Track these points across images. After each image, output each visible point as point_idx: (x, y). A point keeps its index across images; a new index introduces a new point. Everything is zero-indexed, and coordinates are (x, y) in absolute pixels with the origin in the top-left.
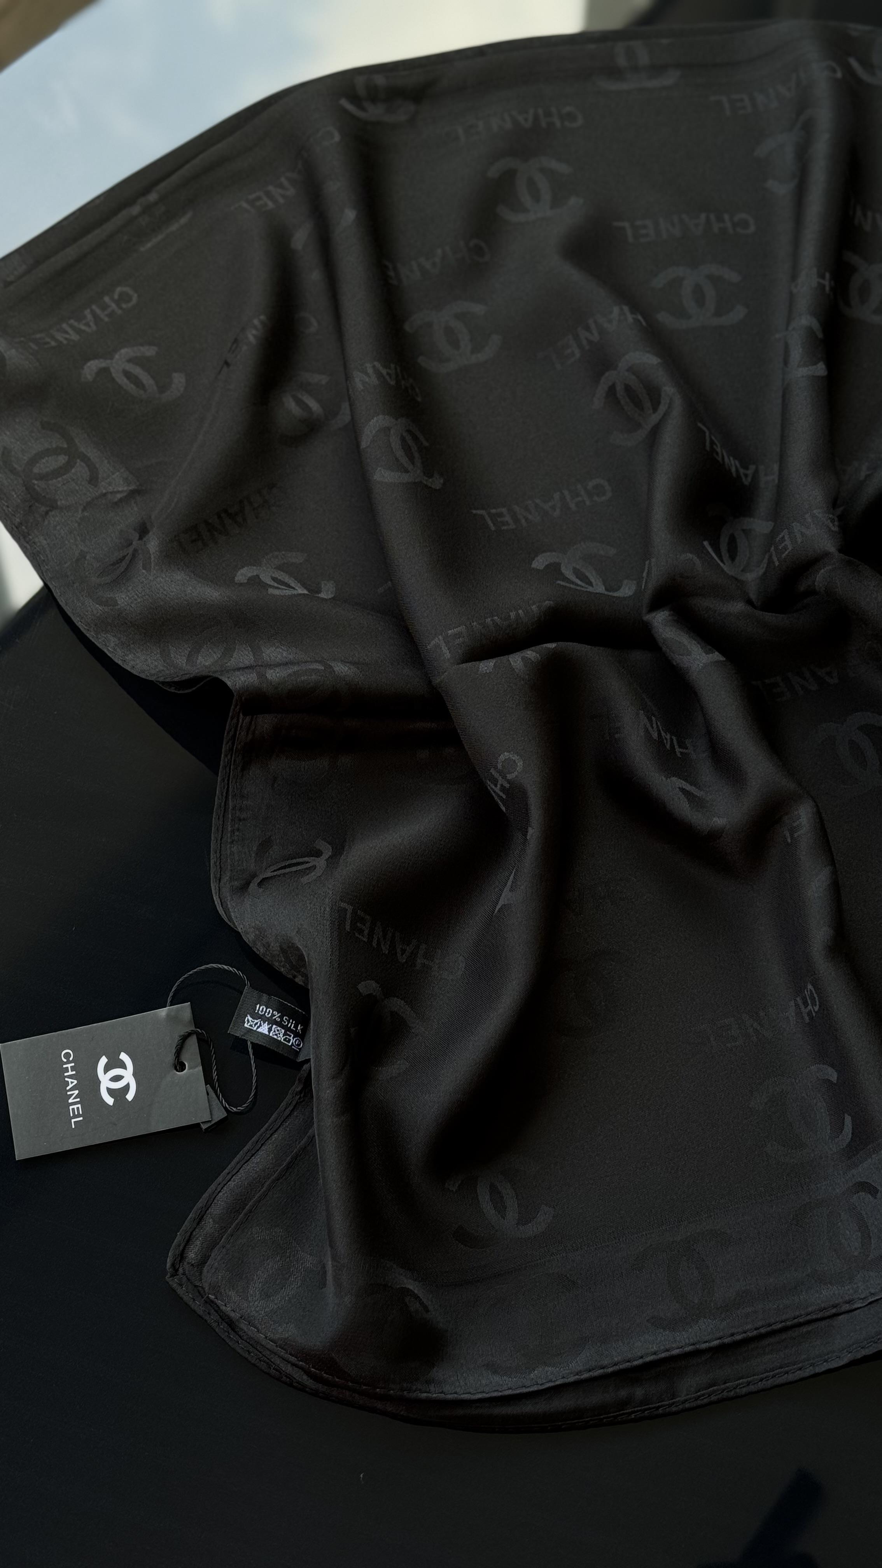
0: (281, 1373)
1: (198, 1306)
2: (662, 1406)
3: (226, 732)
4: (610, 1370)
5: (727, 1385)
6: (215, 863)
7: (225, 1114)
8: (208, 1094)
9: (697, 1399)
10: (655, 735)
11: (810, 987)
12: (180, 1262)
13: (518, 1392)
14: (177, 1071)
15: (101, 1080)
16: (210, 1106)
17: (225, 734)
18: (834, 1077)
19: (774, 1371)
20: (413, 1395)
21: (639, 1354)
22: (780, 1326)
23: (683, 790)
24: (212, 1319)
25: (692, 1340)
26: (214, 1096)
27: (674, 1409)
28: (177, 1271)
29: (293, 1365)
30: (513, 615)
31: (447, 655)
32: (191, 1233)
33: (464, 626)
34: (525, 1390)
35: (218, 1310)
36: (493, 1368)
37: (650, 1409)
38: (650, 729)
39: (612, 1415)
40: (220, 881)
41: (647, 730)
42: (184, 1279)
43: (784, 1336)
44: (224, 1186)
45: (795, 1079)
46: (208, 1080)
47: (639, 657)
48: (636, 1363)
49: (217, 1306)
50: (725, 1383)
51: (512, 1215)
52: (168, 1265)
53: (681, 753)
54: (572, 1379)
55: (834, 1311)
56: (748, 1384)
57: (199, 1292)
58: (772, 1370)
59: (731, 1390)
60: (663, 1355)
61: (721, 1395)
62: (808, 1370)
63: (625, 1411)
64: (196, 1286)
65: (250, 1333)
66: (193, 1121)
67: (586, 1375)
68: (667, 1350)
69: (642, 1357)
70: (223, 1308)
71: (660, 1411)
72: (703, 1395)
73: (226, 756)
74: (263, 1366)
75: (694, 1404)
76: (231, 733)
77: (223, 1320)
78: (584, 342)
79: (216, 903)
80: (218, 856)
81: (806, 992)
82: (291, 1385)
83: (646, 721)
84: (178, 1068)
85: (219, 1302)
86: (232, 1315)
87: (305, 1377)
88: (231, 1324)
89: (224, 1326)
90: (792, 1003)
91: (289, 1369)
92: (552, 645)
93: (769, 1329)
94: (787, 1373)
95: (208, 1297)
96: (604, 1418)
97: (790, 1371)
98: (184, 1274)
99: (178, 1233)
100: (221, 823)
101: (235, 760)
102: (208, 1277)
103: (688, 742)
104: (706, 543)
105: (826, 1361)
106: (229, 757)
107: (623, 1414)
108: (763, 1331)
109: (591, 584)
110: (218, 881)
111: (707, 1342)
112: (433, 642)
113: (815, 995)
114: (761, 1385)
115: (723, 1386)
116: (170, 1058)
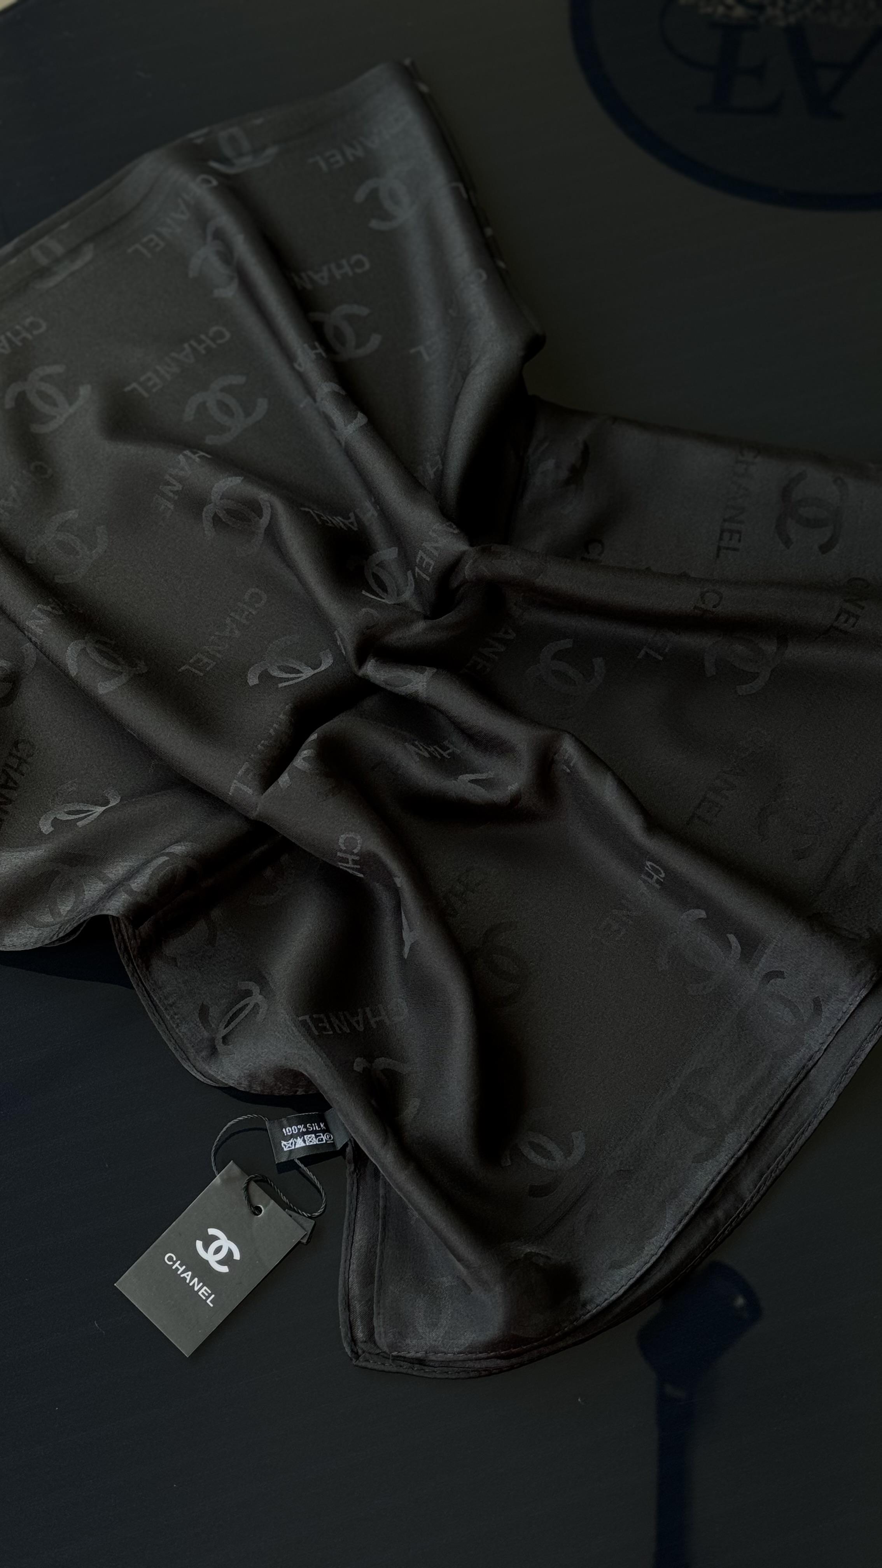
0: (479, 1371)
1: (389, 1366)
2: (740, 1213)
3: (118, 949)
4: (693, 1212)
5: (771, 1168)
6: (175, 1048)
7: (313, 1222)
8: (291, 1216)
9: (758, 1192)
10: (427, 755)
11: (648, 863)
12: (355, 1345)
13: (644, 1269)
14: (258, 1215)
15: (207, 1259)
16: (298, 1223)
17: (119, 951)
18: (703, 914)
19: (794, 1138)
20: (580, 1321)
21: (703, 1188)
22: (777, 1106)
23: (472, 781)
24: (405, 1368)
25: (730, 1155)
26: (297, 1215)
27: (748, 1209)
28: (357, 1353)
29: (488, 1358)
30: (271, 731)
31: (250, 791)
32: (349, 1319)
33: (247, 763)
34: (648, 1265)
35: (404, 1359)
36: (617, 1265)
37: (734, 1220)
38: (420, 752)
39: (713, 1241)
40: (189, 1059)
41: (417, 754)
42: (367, 1355)
43: (784, 1110)
44: (349, 1272)
45: (676, 932)
46: (283, 1206)
47: (370, 703)
48: (705, 1196)
49: (402, 1357)
50: (769, 1168)
51: (558, 1155)
52: (349, 1353)
53: (449, 754)
54: (672, 1237)
55: (805, 1071)
56: (783, 1158)
57: (385, 1356)
58: (792, 1138)
59: (776, 1170)
60: (719, 1178)
61: (771, 1179)
62: (814, 1122)
63: (720, 1233)
64: (378, 1354)
65: (440, 1359)
66: (295, 1242)
67: (680, 1228)
68: (719, 1173)
69: (706, 1189)
70: (408, 1355)
71: (741, 1216)
72: (761, 1186)
73: (128, 966)
74: (463, 1375)
75: (759, 1196)
76: (122, 946)
77: (413, 1363)
78: (171, 494)
79: (197, 1077)
80: (174, 1043)
81: (647, 869)
82: (490, 1374)
83: (413, 748)
84: (256, 1212)
85: (402, 1354)
86: (419, 1355)
87: (499, 1361)
88: (421, 1362)
89: (417, 1367)
90: (640, 881)
91: (485, 1364)
92: (314, 737)
93: (772, 1113)
94: (803, 1133)
95: (392, 1356)
96: (709, 1247)
97: (804, 1131)
98: (364, 1352)
99: (340, 1327)
100: (158, 1017)
101: (137, 965)
102: (383, 1341)
103: (446, 743)
104: (364, 592)
105: (822, 1108)
106: (131, 965)
107: (720, 1235)
108: (769, 1117)
109: (299, 672)
110: (187, 1061)
111: (740, 1149)
112: (232, 790)
113: (657, 867)
114: (791, 1154)
115: (769, 1171)
116: (246, 1210)
